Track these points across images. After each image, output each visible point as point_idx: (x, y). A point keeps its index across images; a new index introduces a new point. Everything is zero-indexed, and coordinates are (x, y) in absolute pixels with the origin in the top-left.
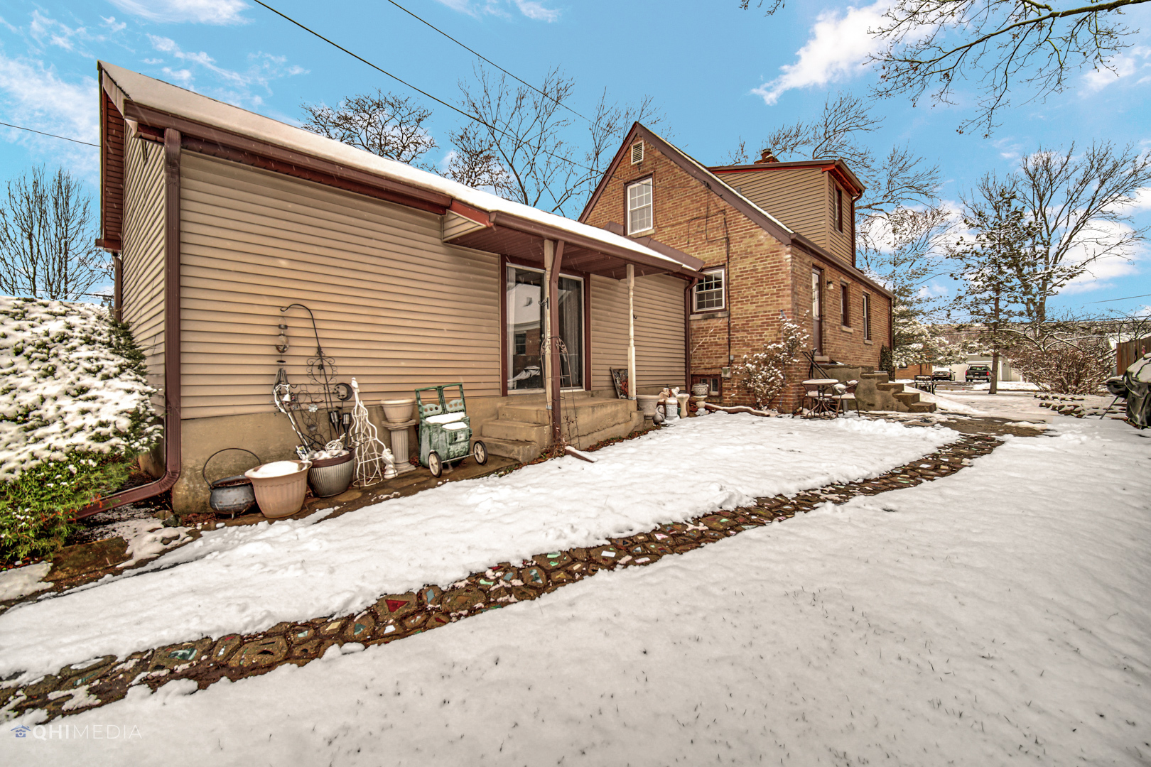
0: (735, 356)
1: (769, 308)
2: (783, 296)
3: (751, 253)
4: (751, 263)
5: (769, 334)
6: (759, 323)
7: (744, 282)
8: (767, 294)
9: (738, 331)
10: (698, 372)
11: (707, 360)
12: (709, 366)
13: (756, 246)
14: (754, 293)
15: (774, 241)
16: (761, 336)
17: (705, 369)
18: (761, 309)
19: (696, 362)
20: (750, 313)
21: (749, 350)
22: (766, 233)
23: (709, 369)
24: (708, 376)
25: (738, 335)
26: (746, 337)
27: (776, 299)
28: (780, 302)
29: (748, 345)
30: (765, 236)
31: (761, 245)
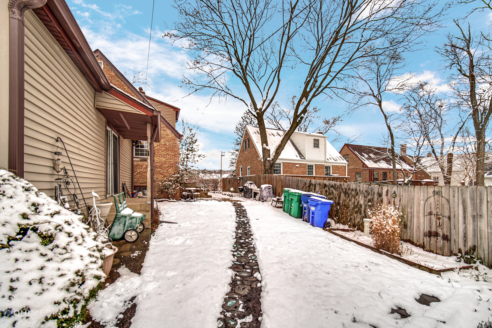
0: (156, 178)
1: (171, 161)
2: (177, 157)
3: (164, 137)
4: (164, 141)
5: (171, 171)
6: (167, 166)
7: (161, 148)
8: (170, 155)
9: (157, 168)
10: (136, 185)
11: (142, 180)
12: (143, 182)
13: (166, 135)
14: (165, 154)
15: (173, 135)
16: (168, 171)
17: (141, 183)
18: (168, 160)
19: (136, 180)
20: (163, 161)
21: (162, 176)
22: (170, 131)
23: (142, 183)
24: (142, 186)
25: (157, 169)
26: (161, 171)
27: (174, 157)
28: (175, 159)
29: (162, 174)
30: (170, 132)
31: (168, 135)
